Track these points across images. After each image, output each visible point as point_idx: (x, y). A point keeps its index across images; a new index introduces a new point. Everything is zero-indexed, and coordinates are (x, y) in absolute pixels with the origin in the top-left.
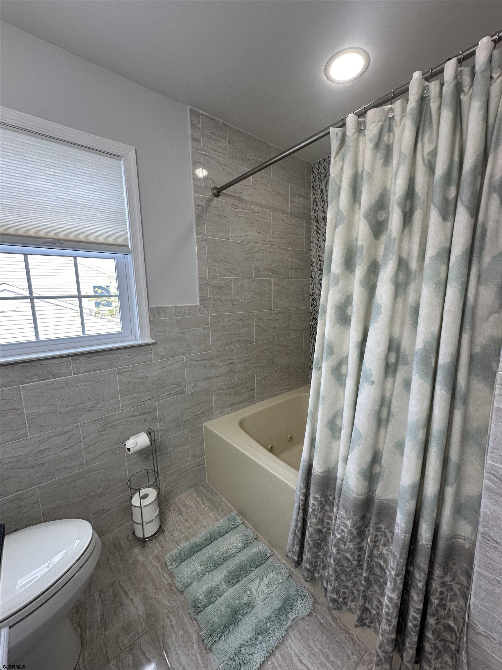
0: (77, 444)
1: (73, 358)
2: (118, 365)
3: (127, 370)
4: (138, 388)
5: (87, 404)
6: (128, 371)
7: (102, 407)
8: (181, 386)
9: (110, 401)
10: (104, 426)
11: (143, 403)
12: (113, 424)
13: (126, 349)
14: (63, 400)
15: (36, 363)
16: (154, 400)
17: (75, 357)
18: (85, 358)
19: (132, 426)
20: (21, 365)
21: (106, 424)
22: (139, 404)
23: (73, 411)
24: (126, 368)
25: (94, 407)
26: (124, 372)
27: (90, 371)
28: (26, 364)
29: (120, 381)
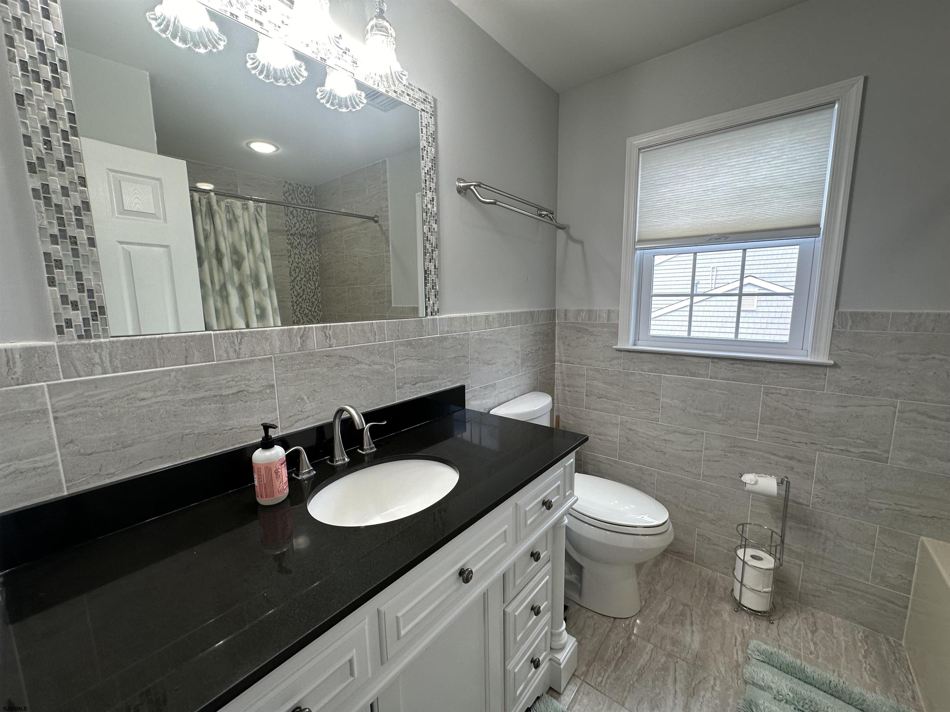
0: (698, 451)
1: (713, 360)
2: (766, 382)
3: (778, 391)
4: (789, 421)
5: (717, 415)
6: (779, 394)
7: (733, 425)
8: (876, 447)
9: (744, 423)
10: (731, 447)
11: (792, 443)
12: (742, 450)
13: (783, 365)
14: (694, 401)
15: (677, 358)
16: (814, 447)
17: (716, 360)
18: (726, 363)
19: (768, 465)
20: (667, 356)
21: (735, 447)
22: (786, 442)
23: (701, 415)
24: (776, 389)
25: (723, 420)
26: (772, 393)
27: (728, 379)
28: (671, 356)
29: (764, 403)
